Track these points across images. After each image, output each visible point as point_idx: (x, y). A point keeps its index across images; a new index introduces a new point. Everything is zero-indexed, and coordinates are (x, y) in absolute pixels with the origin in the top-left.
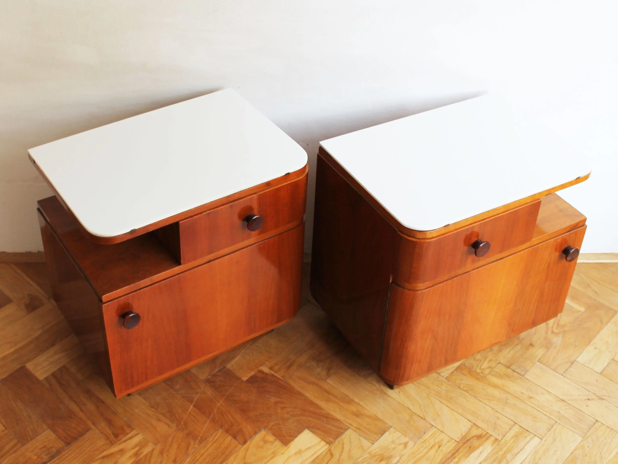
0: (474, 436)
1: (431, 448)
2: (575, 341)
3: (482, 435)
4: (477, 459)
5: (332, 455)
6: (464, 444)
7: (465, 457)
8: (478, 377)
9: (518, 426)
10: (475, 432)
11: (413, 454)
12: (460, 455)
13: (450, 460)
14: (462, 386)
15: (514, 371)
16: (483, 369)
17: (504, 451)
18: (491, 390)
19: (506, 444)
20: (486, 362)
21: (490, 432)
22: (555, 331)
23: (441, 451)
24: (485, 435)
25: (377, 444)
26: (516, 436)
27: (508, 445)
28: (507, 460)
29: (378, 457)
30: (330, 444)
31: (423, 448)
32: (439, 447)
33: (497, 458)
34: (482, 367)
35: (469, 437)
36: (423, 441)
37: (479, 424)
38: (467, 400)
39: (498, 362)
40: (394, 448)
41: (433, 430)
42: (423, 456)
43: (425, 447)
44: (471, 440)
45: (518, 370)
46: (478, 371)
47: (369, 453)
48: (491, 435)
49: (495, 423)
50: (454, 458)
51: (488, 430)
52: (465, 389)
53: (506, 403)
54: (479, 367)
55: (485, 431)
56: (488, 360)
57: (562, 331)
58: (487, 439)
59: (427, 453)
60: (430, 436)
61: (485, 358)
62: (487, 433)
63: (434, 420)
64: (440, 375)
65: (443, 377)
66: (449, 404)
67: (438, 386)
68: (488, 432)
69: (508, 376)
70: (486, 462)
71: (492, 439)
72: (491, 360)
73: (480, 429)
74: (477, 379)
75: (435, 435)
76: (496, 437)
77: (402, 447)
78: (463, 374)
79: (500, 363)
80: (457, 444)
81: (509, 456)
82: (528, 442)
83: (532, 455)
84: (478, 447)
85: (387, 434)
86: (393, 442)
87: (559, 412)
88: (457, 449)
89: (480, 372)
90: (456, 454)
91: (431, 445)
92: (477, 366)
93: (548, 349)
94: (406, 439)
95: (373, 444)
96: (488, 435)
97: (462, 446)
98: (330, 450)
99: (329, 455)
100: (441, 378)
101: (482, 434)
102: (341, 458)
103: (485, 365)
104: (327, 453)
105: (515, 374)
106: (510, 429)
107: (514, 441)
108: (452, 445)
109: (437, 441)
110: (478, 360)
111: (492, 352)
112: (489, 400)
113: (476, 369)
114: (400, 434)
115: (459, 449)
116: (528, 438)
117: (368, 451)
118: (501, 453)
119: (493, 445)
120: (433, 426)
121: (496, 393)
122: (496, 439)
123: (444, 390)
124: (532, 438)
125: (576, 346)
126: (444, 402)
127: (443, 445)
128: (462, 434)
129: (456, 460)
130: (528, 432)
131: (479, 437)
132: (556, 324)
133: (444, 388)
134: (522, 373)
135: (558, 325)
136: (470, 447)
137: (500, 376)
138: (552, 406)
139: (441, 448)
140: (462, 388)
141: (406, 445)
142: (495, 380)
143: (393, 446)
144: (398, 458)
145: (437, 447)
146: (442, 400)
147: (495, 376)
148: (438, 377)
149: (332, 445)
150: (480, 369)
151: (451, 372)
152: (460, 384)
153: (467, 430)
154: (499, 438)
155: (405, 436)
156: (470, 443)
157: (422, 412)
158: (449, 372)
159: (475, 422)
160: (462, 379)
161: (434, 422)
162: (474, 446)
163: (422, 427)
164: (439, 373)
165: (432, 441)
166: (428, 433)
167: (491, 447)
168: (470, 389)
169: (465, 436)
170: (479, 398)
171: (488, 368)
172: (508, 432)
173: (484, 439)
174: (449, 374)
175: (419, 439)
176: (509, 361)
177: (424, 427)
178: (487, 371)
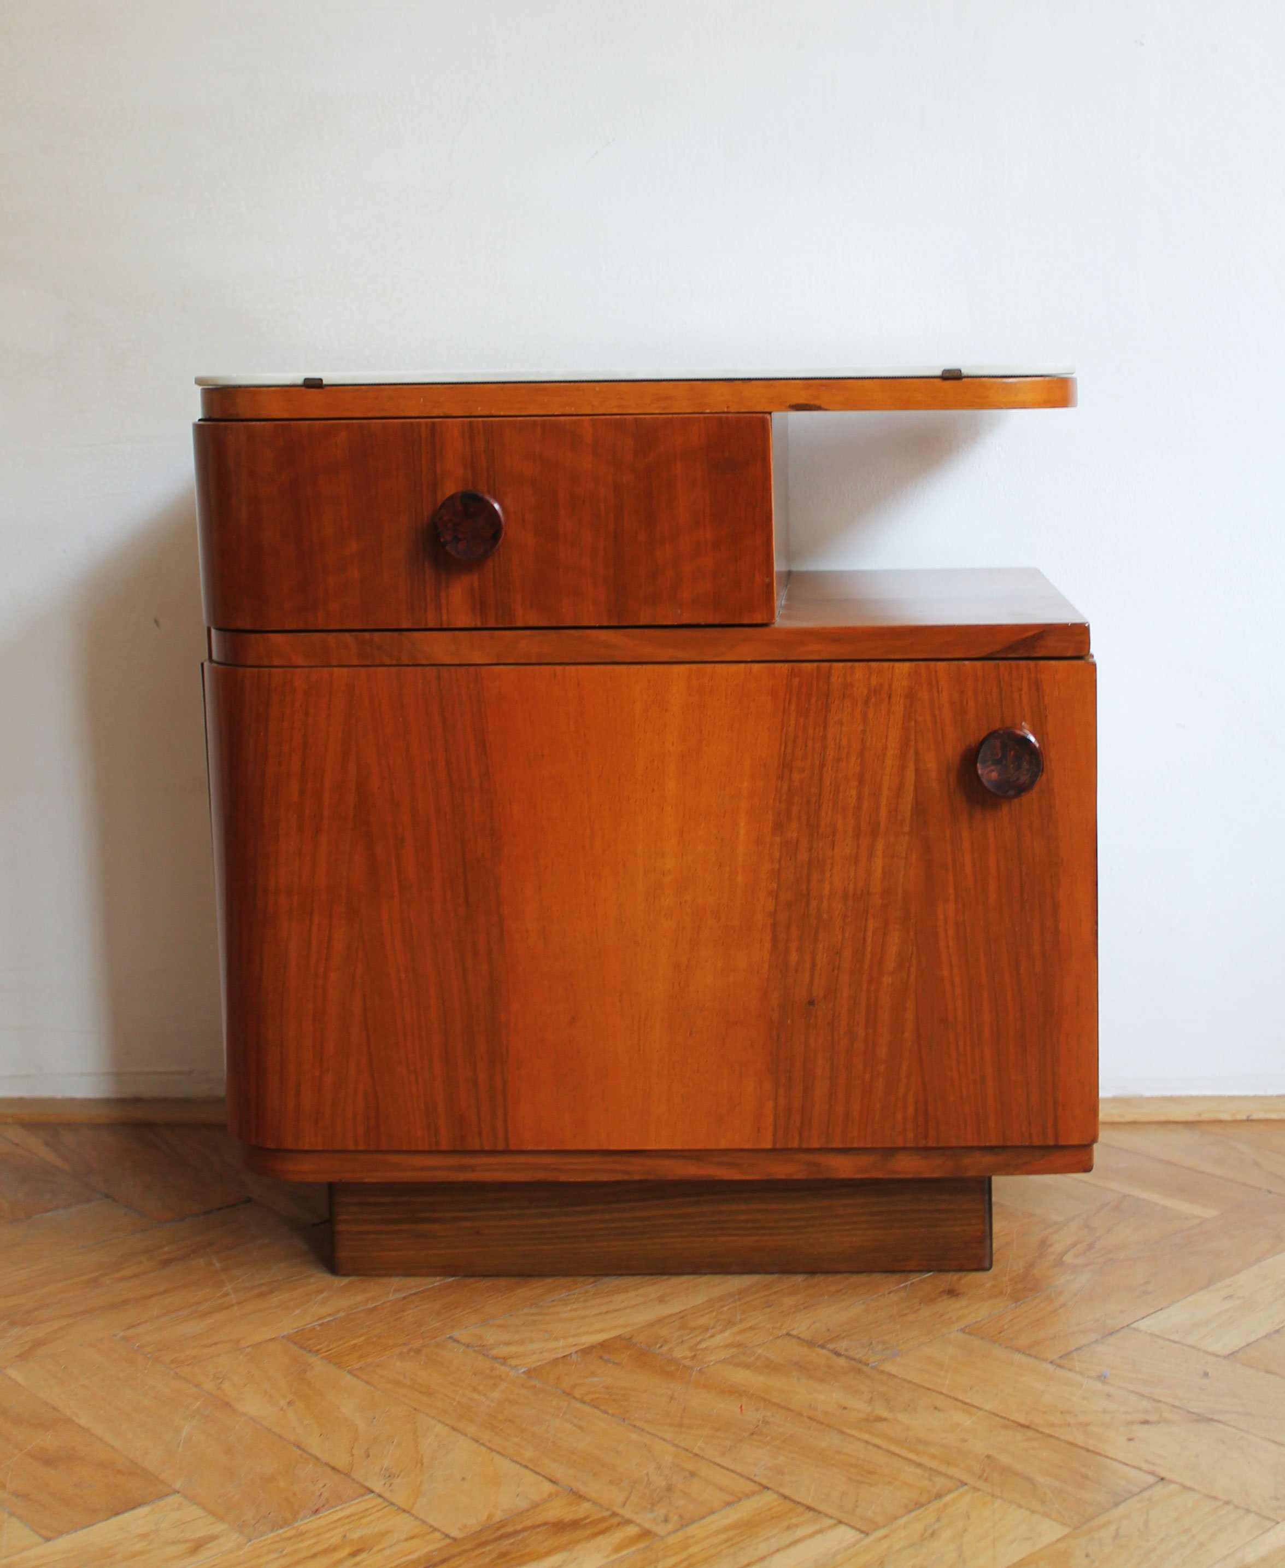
0: (545, 1524)
3: (584, 1522)
6: (482, 1544)
8: (670, 1368)
9: (776, 1497)
10: (558, 1511)
15: (839, 1355)
18: (701, 1401)
19: (685, 1550)
20: (727, 1333)
21: (627, 1513)
23: (359, 1562)
24: (603, 1519)
26: (747, 1525)
27: (694, 1550)
31: (273, 1556)
32: (356, 1551)
34: (704, 1346)
35: (521, 1527)
36: (293, 1532)
39: (784, 1332)
41: (369, 1502)
43: (288, 1554)
45: (857, 1352)
46: (680, 1353)
48: (629, 1522)
49: (668, 1489)
51: (624, 1505)
52: (587, 1398)
54: (687, 1343)
56: (736, 1329)
58: (602, 1532)
60: (339, 1520)
61: (730, 1323)
62: (614, 1514)
63: (392, 1477)
65: (515, 1367)
68: (621, 1511)
69: (804, 1369)
71: (632, 1530)
73: (586, 1502)
75: (364, 1517)
76: (648, 1525)
78: (607, 1359)
79: (790, 1336)
80: (449, 1545)
82: (798, 1540)
84: (540, 1556)
85: (141, 1511)
86: (147, 1534)
87: (987, 1457)
88: (438, 1558)
89: (685, 1358)
91: (321, 1548)
92: (681, 1340)
94: (217, 1528)
96: (615, 1520)
97: (465, 1551)
100: (502, 1369)
101: (585, 1518)
103: (724, 1340)
105: (842, 1361)
106: (729, 1504)
107: (726, 1541)
108: (421, 1548)
109: (358, 1534)
110: (694, 1329)
111: (770, 1310)
113: (671, 1350)
114: (199, 1514)
115: (446, 1556)
116: (803, 1531)
119: (617, 1548)
120: (375, 1492)
121: (726, 1410)
122: (644, 1533)
123: (492, 1398)
124: (819, 1532)
126: (473, 1428)
127: (377, 1545)
128: (490, 1517)
130: (810, 1515)
131: (566, 1526)
133: (496, 1394)
134: (872, 1359)
135: (1091, 1246)
136: (504, 1555)
137: (771, 1367)
138: (963, 1441)
139: (363, 1554)
140: (579, 1396)
141: (201, 1544)
142: (740, 1376)
143: (138, 1547)
145: (344, 1551)
146: (461, 1422)
147: (747, 1366)
148: (492, 1369)
150: (692, 1348)
152: (574, 1386)
153: (523, 1504)
154: (661, 1529)
156: (512, 1544)
157: (352, 1455)
158: (548, 1357)
159: (577, 1486)
160: (593, 1374)
161: (383, 1483)
162: (527, 1550)
163: (318, 1494)
164: (504, 1360)
165: (335, 1537)
166: (330, 1514)
167: (608, 1556)
168: (614, 1400)
169: (502, 1524)
170: (638, 1423)
171: (728, 1346)
172: (712, 1512)
173: (588, 1532)
174: (545, 1362)
175: (277, 1529)
176: (829, 1330)
177: (325, 1495)
178: (723, 1355)
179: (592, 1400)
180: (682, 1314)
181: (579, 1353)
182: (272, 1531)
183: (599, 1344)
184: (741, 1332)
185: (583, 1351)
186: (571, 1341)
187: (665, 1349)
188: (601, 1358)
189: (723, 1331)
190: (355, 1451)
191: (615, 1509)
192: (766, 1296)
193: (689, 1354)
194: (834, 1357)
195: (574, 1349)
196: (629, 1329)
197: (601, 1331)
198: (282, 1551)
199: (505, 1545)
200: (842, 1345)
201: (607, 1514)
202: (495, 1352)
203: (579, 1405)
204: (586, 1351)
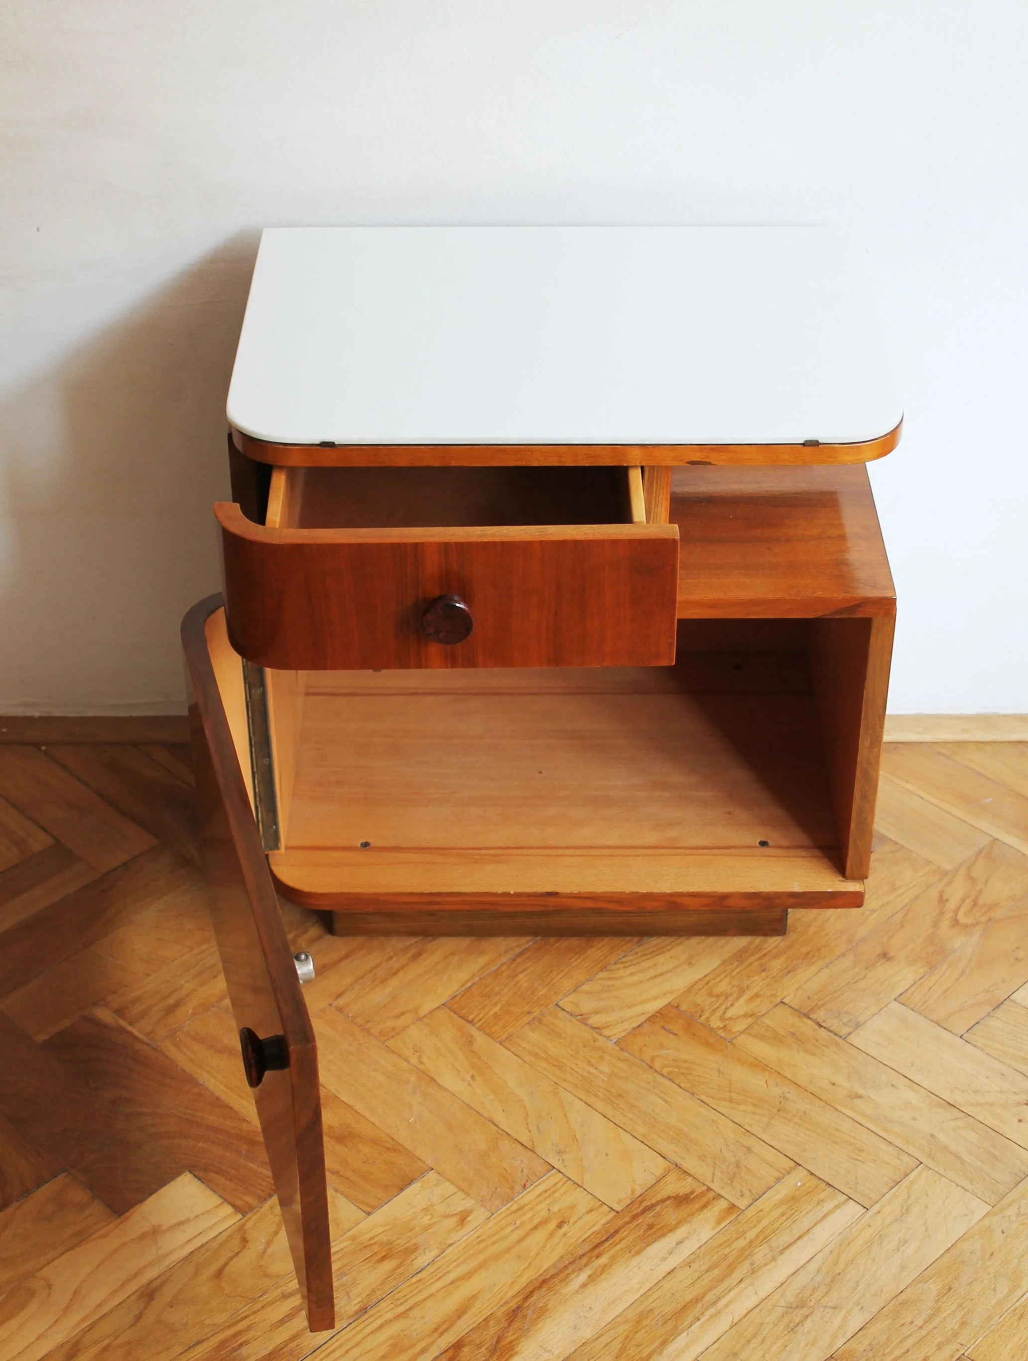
0: (669, 1198)
1: (536, 1228)
2: (1018, 948)
3: (692, 1196)
4: (664, 1259)
5: (245, 1241)
6: (635, 1217)
7: (630, 1252)
8: (712, 1040)
9: (805, 1172)
10: (673, 1186)
11: (480, 1242)
12: (618, 1247)
13: (584, 1260)
14: (657, 1065)
15: (820, 1026)
16: (730, 1019)
17: (748, 1240)
18: (740, 1075)
19: (759, 1222)
20: (742, 1001)
21: (718, 1188)
22: (961, 917)
23: (564, 1235)
24: (702, 1194)
25: (378, 1217)
26: (793, 1200)
27: (765, 1222)
28: (752, 1264)
29: (376, 1248)
30: (244, 1214)
31: (511, 1228)
32: (560, 1225)
33: (726, 1257)
34: (728, 1015)
35: (654, 1201)
36: (515, 1207)
37: (689, 1164)
38: (666, 1102)
39: (779, 1000)
40: (430, 1226)
41: (552, 1179)
42: (509, 1249)
43: (517, 1224)
44: (658, 1208)
45: (833, 1024)
46: (715, 1023)
47: (353, 1238)
48: (719, 1196)
49: (737, 1165)
50: (598, 1256)
51: (712, 1181)
52: (665, 1071)
53: (779, 1110)
54: (718, 1014)
55: (704, 1185)
56: (746, 997)
57: (983, 919)
58: (705, 1206)
59: (521, 1240)
60: (541, 1194)
61: (742, 992)
62: (709, 1189)
63: (560, 1152)
64: (601, 1034)
65: (608, 1038)
66: (609, 1111)
67: (589, 1063)
68: (712, 1186)
69: (798, 1039)
70: (690, 1267)
71: (723, 1204)
72: (757, 996)
73: (690, 1179)
74: (707, 1044)
75: (554, 1192)
76: (733, 1200)
77: (452, 1222)
78: (669, 1032)
79: (782, 1002)
80: (614, 1217)
81: (761, 1253)
82: (825, 1216)
83: (832, 1252)
84: (673, 1229)
85: (416, 1186)
86: (426, 1210)
87: (932, 1135)
88: (612, 1231)
89: (719, 1028)
90: (607, 1244)
91: (535, 1222)
92: (714, 1011)
93: (932, 967)
94: (469, 1203)
95: (369, 1214)
96: (711, 1195)
97: (627, 1223)
98: (241, 1229)
99: (236, 1242)
101: (692, 1193)
102: (269, 1251)
103: (739, 1008)
104: (230, 1237)
105: (823, 1033)
106: (778, 1180)
107: (784, 1214)
108: (599, 1221)
109: (555, 1208)
110: (718, 996)
111: (764, 974)
112: (731, 1101)
113: (707, 1019)
114: (452, 1189)
115: (616, 1232)
116: (828, 1206)
117: (350, 1233)
118: (740, 1244)
119: (719, 1221)
120: (554, 1168)
121: (756, 1082)
122: (732, 1207)
123: (602, 1073)
124: (838, 1207)
125: (1017, 960)
126: (599, 1105)
127: (572, 1220)
128: (633, 1191)
129: (603, 1260)
130: (830, 1190)
131: (682, 1200)
132: (968, 902)
133: (605, 1068)
134: (844, 1031)
135: (975, 903)
136: (651, 1226)
137: (776, 1039)
138: (914, 1119)
139: (565, 1228)
140: (658, 1070)
141: (463, 1218)
142: (759, 1049)
143: (426, 1220)
144: (435, 1253)
145: (552, 1225)
146: (591, 1100)
147: (763, 1039)
149: (249, 1216)
150: (722, 1018)
151: (635, 1025)
152: (653, 1058)
153: (652, 1181)
154: (742, 1204)
155: (467, 1194)
156: (653, 1216)
157: (530, 1131)
158: (629, 1026)
159: (679, 1161)
160: (662, 1046)
161: (558, 1159)
162: (663, 1223)
163: (520, 1170)
164: (598, 1029)
165: (542, 1211)
166: (534, 1188)
167: (714, 1228)
168: (682, 1074)
169: (642, 1198)
170: (703, 1098)
171: (745, 1016)
172: (770, 1188)
173: (697, 1206)
174: (628, 1031)
175: (506, 1204)
176: (809, 998)
177: (525, 1171)
178: (742, 1025)
179: (668, 1073)
180: (707, 979)
181: (647, 1022)
182: (503, 1205)
183: (657, 1012)
184: (751, 1000)
185: (649, 1020)
186: (639, 1009)
187: (702, 1019)
188: (664, 1028)
189: (738, 998)
190: (531, 1128)
191: (708, 1184)
192: (759, 959)
193: (722, 1025)
194: (817, 1027)
195: (643, 1019)
196: (674, 996)
197: (656, 998)
198: (515, 1224)
199: (648, 1218)
200: (820, 1015)
201: (705, 1188)
202: (591, 1021)
203: (658, 1077)
204: (652, 1019)
